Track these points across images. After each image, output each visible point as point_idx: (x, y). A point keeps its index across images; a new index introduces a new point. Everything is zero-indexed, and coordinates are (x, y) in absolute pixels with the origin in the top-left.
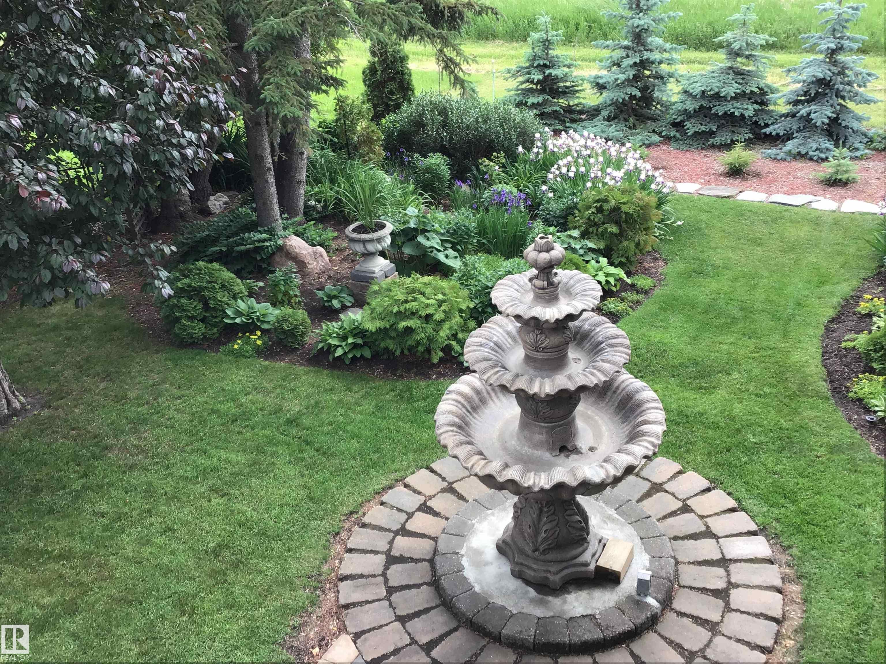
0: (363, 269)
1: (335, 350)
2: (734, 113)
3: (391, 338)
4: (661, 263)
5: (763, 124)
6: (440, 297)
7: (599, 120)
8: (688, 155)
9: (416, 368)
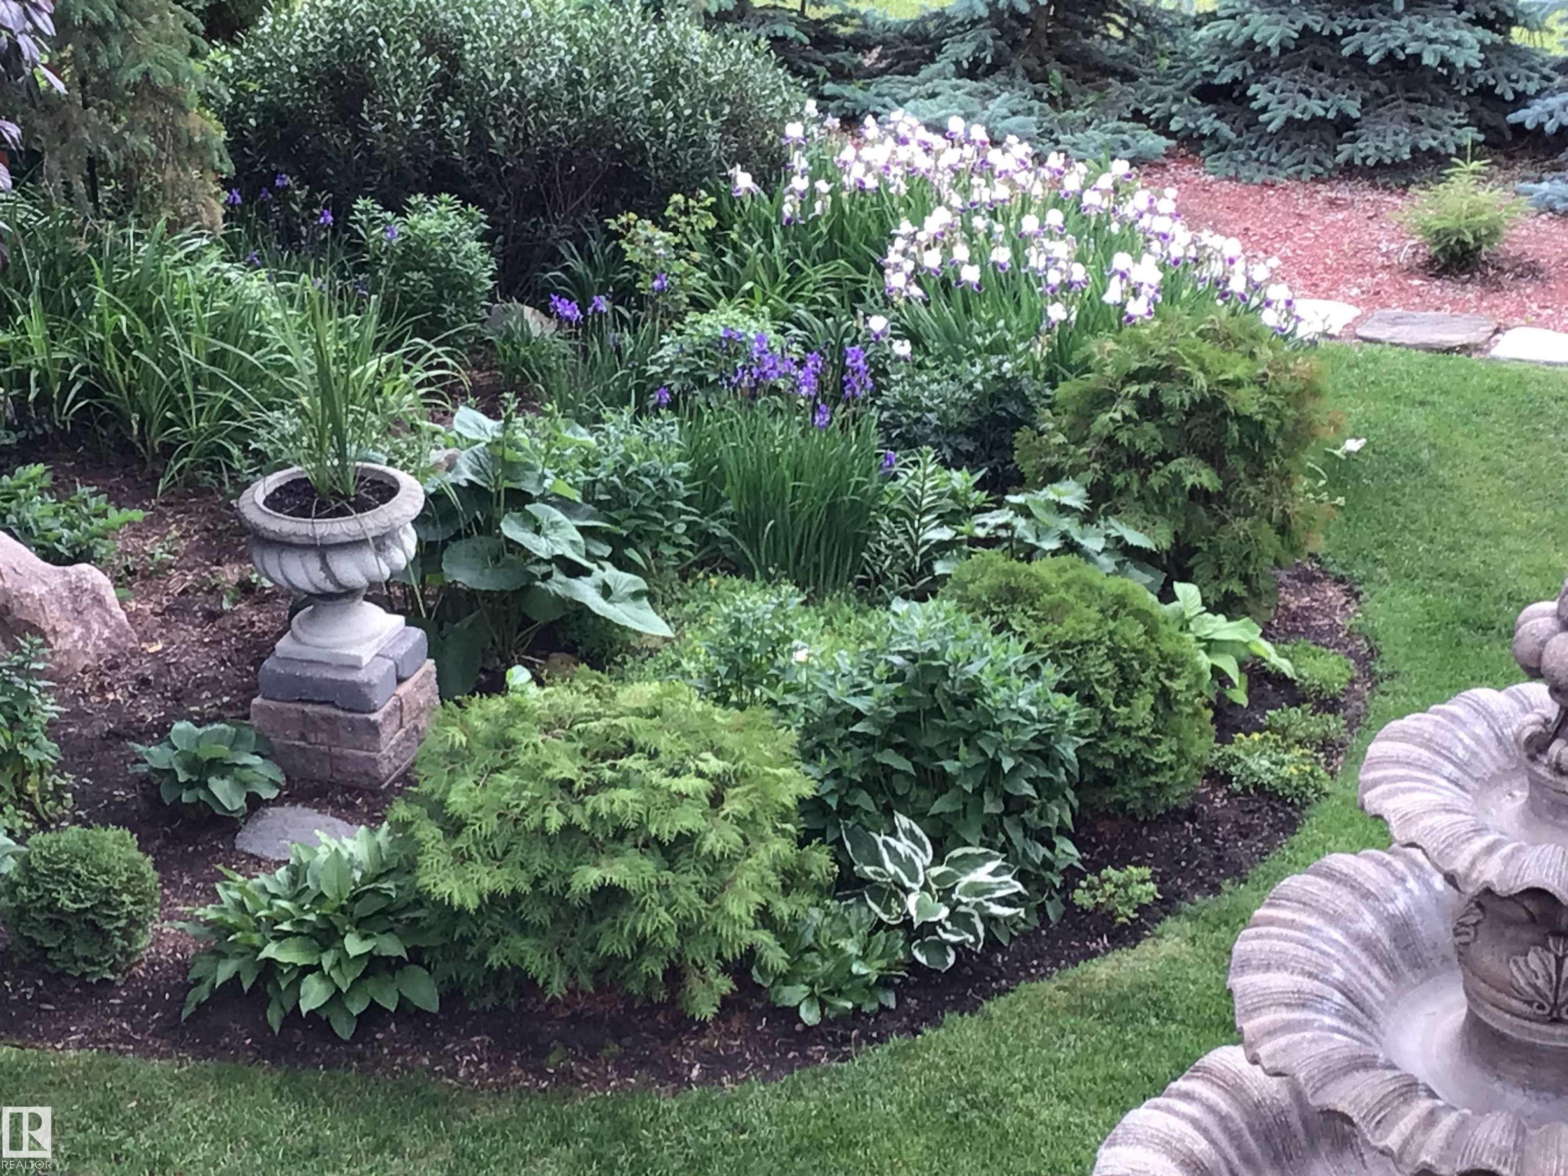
0: (310, 654)
1: (296, 985)
2: (1418, 57)
3: (524, 928)
4: (1332, 592)
5: (1510, 96)
6: (713, 765)
7: (941, 74)
8: (1272, 197)
9: (618, 1039)
